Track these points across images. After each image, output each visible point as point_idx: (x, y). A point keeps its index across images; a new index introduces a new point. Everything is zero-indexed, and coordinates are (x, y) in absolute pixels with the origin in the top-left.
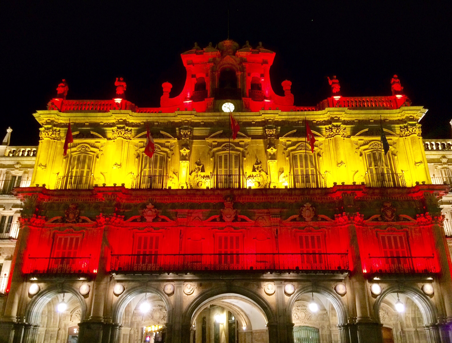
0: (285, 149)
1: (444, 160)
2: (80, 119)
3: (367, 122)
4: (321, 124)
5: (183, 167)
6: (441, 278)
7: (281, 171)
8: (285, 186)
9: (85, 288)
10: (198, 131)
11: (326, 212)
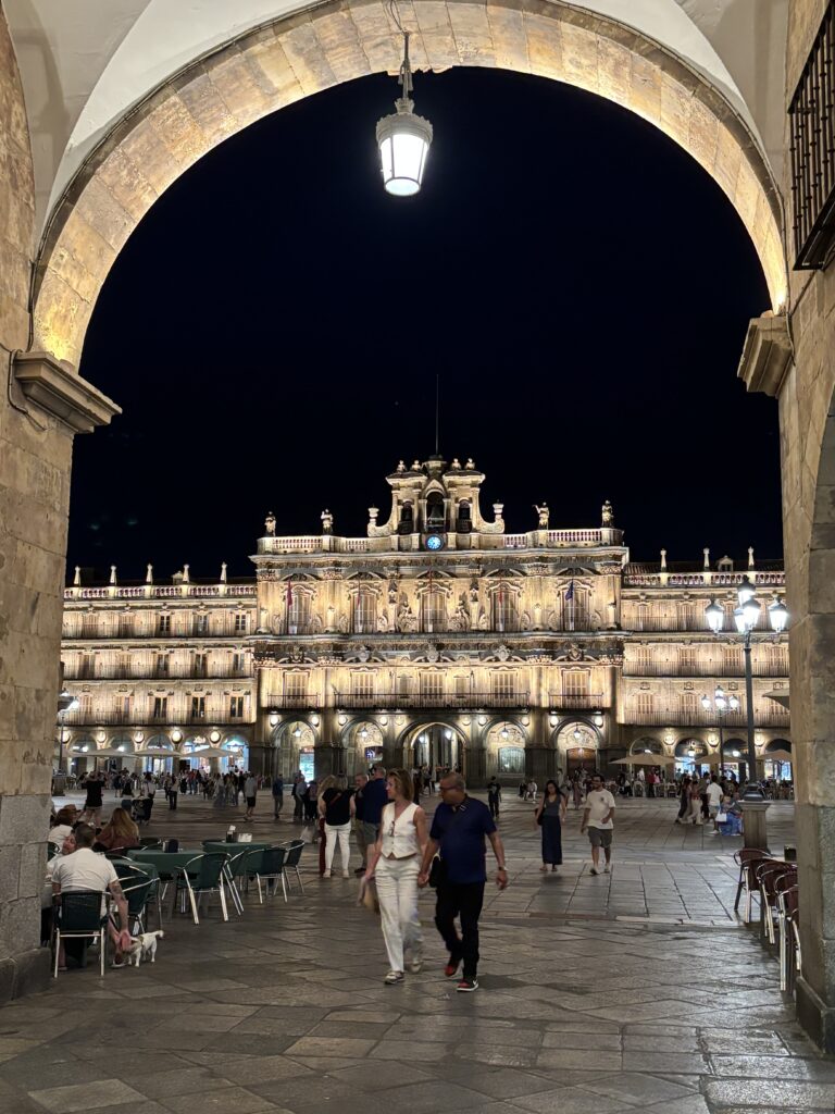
0: (487, 589)
1: (643, 597)
2: (293, 559)
3: (569, 559)
4: (524, 561)
5: (392, 609)
6: (610, 712)
7: (482, 612)
8: (484, 627)
9: (315, 719)
10: (405, 570)
11: (519, 652)
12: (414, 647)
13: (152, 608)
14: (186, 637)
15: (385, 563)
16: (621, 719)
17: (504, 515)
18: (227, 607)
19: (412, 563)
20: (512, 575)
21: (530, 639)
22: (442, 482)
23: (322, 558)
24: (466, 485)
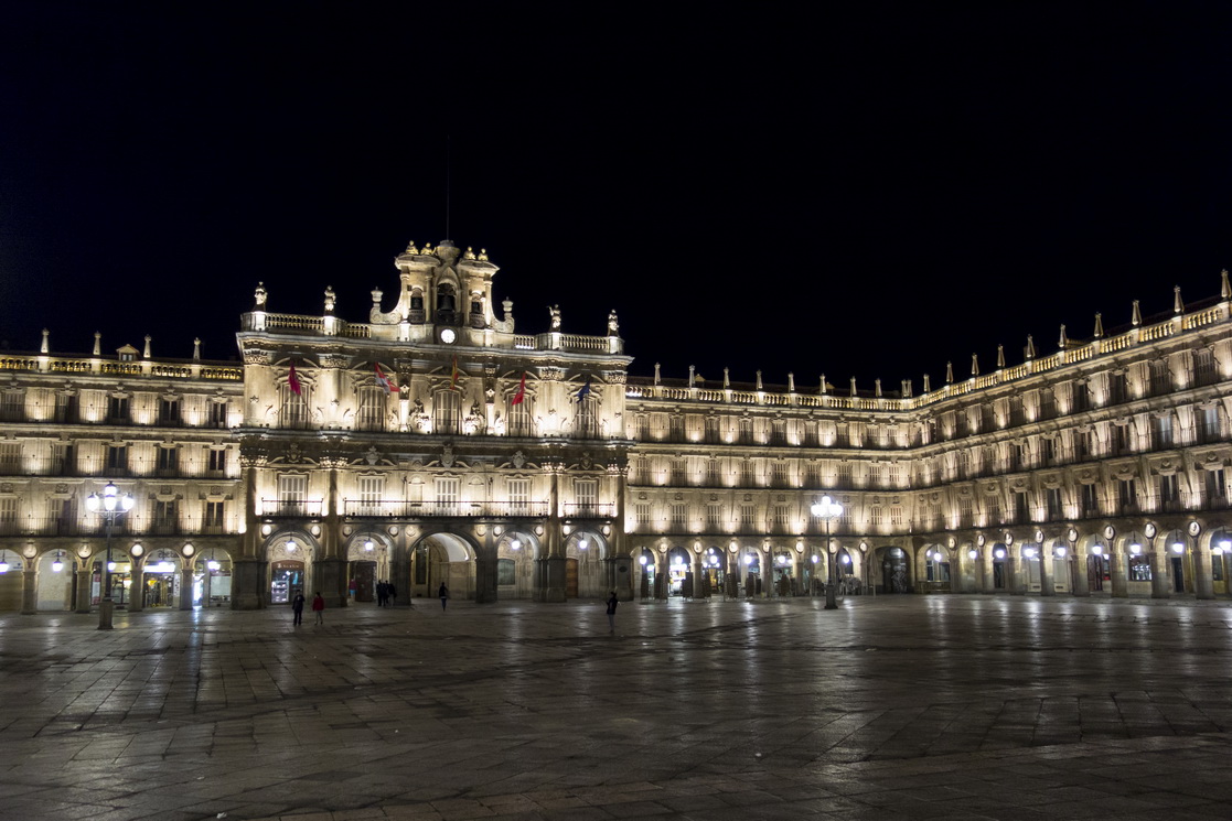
0: (503, 390)
1: (642, 409)
2: (289, 341)
3: (580, 365)
4: (540, 364)
5: (403, 407)
6: (618, 523)
7: (497, 415)
8: (501, 431)
9: (316, 529)
11: (535, 459)
12: (427, 450)
13: (101, 387)
15: (397, 355)
16: (628, 529)
17: (514, 313)
18: (203, 392)
19: (425, 356)
20: (528, 377)
22: (456, 271)
23: (325, 342)
24: (480, 278)
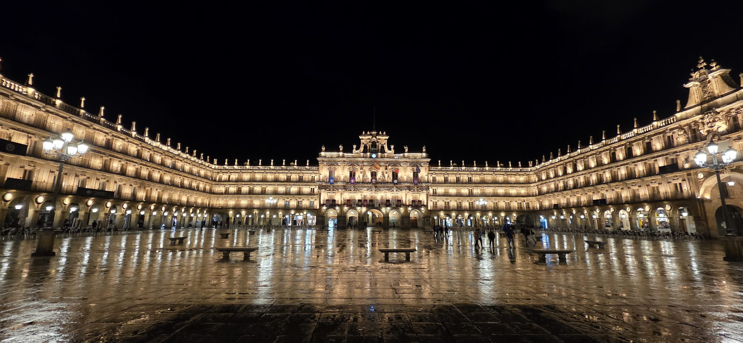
0: (390, 170)
1: (434, 174)
2: (330, 159)
3: (414, 162)
4: (401, 162)
5: (361, 175)
6: (426, 206)
7: (388, 177)
8: (389, 181)
9: (337, 208)
10: (365, 164)
11: (400, 189)
12: (368, 187)
13: (285, 173)
14: (296, 182)
15: (359, 161)
16: (429, 208)
17: (394, 149)
18: (309, 173)
19: (367, 162)
20: (397, 166)
21: (403, 185)
22: (376, 138)
23: (340, 159)
24: (383, 139)
